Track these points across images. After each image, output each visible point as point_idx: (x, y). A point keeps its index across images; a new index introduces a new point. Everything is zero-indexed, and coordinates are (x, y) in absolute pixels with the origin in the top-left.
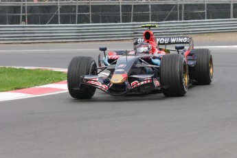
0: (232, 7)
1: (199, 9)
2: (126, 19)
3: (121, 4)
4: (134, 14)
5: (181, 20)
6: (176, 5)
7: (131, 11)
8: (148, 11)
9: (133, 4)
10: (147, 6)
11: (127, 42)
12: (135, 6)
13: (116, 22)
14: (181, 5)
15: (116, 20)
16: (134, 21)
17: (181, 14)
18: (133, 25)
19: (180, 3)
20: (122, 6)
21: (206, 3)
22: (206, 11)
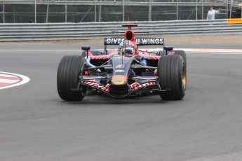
0: (150, 9)
1: (117, 11)
2: (41, 20)
3: (36, 3)
4: (49, 14)
5: (98, 21)
6: (93, 6)
7: (46, 11)
8: (64, 11)
9: (48, 4)
10: (63, 6)
11: (41, 43)
12: (50, 6)
13: (31, 22)
14: (98, 6)
15: (30, 20)
16: (48, 22)
17: (98, 15)
18: (48, 25)
19: (98, 4)
20: (38, 5)
21: (124, 4)
22: (123, 13)
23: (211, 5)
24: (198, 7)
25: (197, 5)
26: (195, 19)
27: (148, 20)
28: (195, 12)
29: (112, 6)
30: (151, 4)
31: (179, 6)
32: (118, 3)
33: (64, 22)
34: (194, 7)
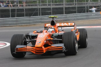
0: (64, 9)
1: (49, 10)
2: (13, 16)
3: (10, 9)
4: (17, 13)
5: (40, 15)
6: (37, 9)
7: (15, 12)
8: (24, 11)
9: (16, 8)
11: (14, 27)
12: (17, 9)
13: (8, 17)
14: (39, 8)
17: (40, 13)
18: (17, 18)
19: (39, 7)
20: (11, 9)
21: (52, 7)
22: (52, 11)
23: (93, 6)
24: (87, 7)
25: (86, 6)
26: (85, 13)
27: (63, 14)
28: (85, 9)
29: (46, 8)
30: (64, 6)
31: (77, 7)
32: (49, 7)
33: (24, 16)
34: (85, 7)
